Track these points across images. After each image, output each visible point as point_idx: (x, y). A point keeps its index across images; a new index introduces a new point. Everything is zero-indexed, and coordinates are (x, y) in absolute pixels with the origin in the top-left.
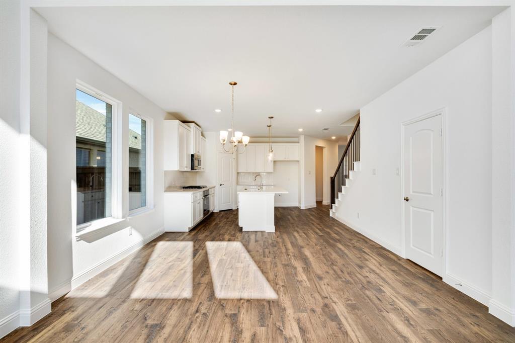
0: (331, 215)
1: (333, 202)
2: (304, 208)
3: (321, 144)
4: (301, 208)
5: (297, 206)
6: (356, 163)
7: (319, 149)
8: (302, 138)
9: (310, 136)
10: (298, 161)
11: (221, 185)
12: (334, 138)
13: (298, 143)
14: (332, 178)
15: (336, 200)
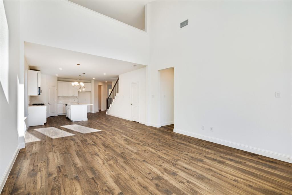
0: (107, 114)
1: (108, 108)
2: (94, 113)
3: (100, 84)
4: (93, 113)
5: (90, 112)
6: (117, 94)
7: (100, 86)
8: (93, 81)
9: (96, 81)
10: (90, 91)
11: (49, 103)
12: (106, 82)
13: (90, 83)
14: (107, 99)
15: (109, 107)
